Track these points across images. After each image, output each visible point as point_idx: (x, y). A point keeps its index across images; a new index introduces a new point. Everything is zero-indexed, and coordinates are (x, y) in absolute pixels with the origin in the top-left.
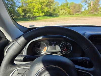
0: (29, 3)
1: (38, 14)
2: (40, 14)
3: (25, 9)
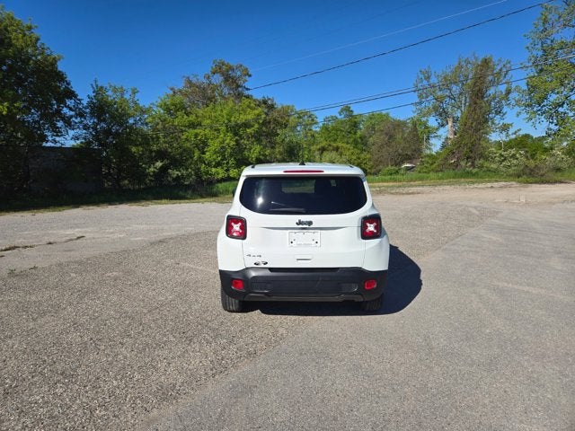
0: (185, 126)
1: (219, 169)
2: (227, 170)
3: (166, 151)
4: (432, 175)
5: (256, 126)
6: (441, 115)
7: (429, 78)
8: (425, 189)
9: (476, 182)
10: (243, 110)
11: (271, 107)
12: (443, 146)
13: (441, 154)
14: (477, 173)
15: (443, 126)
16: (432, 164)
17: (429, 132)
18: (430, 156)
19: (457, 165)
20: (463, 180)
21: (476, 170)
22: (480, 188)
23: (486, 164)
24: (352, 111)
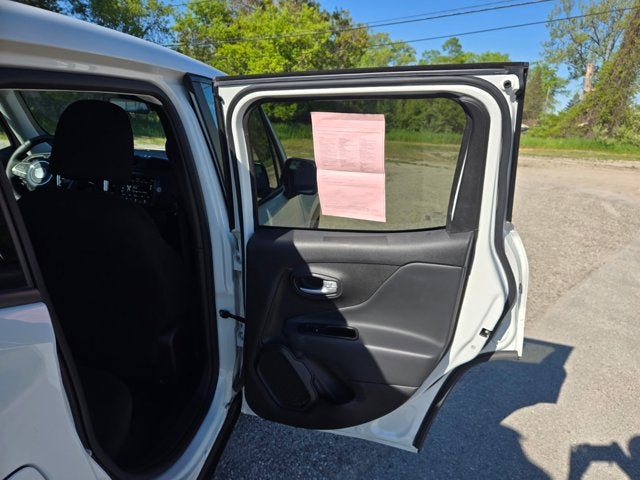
4: (550, 141)
5: (316, 47)
6: (576, 62)
7: (570, 8)
8: (537, 160)
9: (610, 157)
10: (301, 22)
11: (345, 23)
12: (571, 105)
13: (565, 115)
14: (613, 144)
15: (576, 77)
16: (551, 127)
17: (556, 84)
18: (552, 117)
19: (586, 131)
20: (591, 152)
21: (613, 140)
22: (616, 168)
23: (629, 133)
24: (460, 46)
